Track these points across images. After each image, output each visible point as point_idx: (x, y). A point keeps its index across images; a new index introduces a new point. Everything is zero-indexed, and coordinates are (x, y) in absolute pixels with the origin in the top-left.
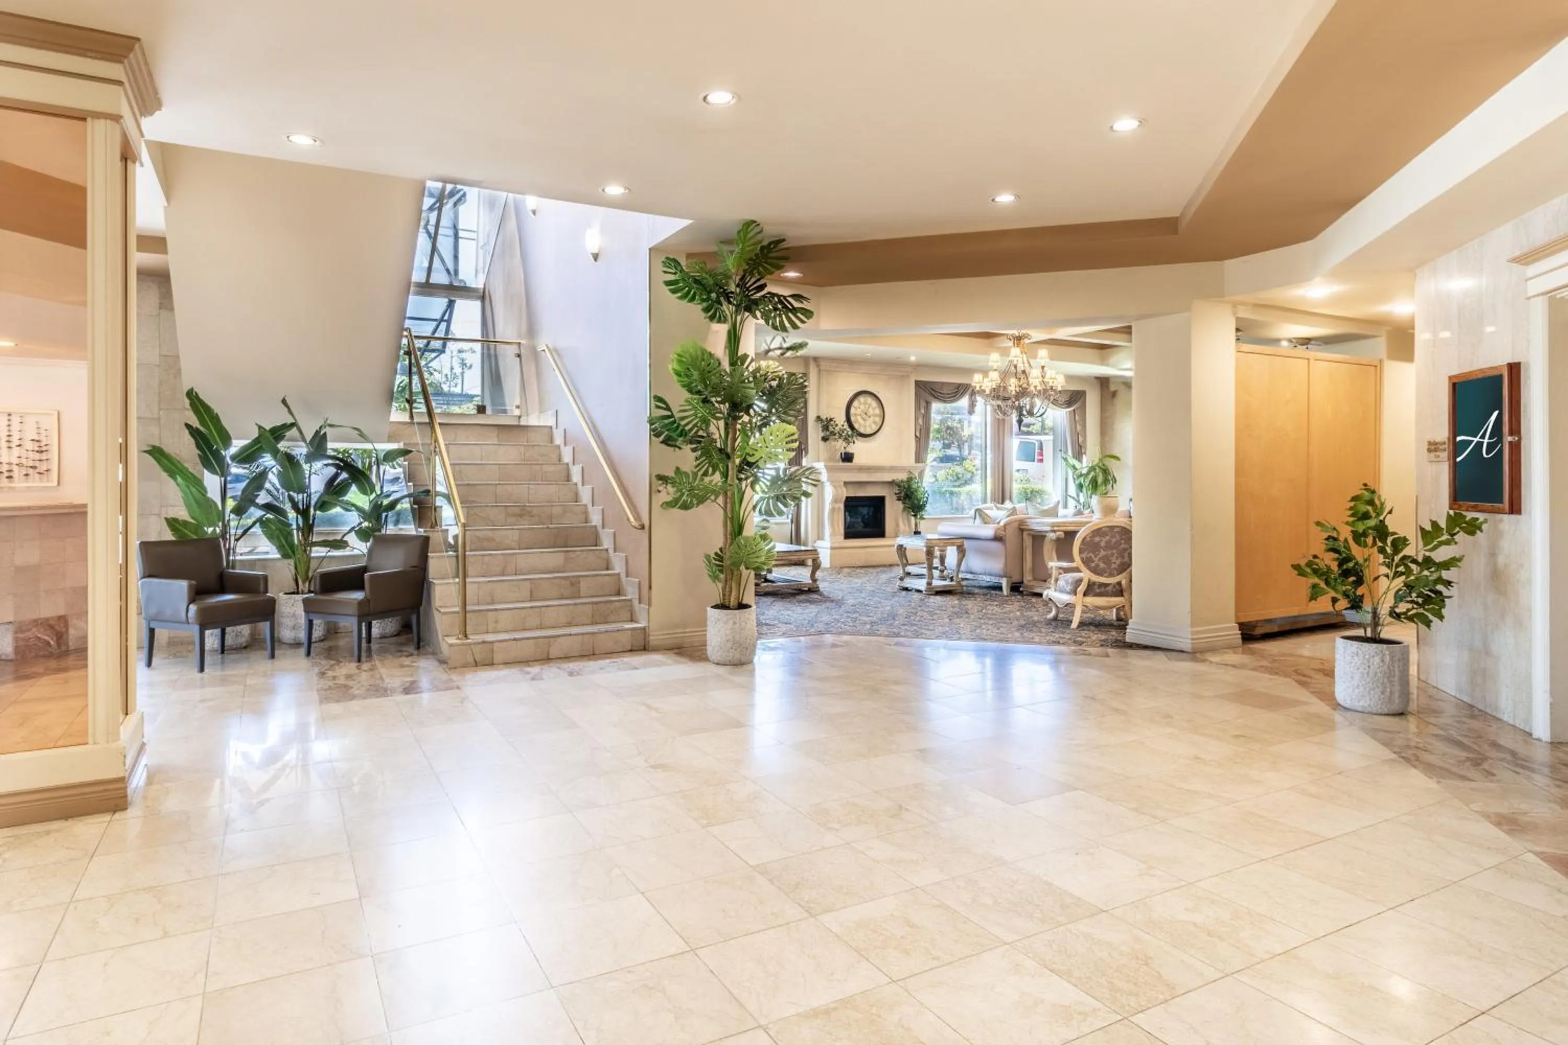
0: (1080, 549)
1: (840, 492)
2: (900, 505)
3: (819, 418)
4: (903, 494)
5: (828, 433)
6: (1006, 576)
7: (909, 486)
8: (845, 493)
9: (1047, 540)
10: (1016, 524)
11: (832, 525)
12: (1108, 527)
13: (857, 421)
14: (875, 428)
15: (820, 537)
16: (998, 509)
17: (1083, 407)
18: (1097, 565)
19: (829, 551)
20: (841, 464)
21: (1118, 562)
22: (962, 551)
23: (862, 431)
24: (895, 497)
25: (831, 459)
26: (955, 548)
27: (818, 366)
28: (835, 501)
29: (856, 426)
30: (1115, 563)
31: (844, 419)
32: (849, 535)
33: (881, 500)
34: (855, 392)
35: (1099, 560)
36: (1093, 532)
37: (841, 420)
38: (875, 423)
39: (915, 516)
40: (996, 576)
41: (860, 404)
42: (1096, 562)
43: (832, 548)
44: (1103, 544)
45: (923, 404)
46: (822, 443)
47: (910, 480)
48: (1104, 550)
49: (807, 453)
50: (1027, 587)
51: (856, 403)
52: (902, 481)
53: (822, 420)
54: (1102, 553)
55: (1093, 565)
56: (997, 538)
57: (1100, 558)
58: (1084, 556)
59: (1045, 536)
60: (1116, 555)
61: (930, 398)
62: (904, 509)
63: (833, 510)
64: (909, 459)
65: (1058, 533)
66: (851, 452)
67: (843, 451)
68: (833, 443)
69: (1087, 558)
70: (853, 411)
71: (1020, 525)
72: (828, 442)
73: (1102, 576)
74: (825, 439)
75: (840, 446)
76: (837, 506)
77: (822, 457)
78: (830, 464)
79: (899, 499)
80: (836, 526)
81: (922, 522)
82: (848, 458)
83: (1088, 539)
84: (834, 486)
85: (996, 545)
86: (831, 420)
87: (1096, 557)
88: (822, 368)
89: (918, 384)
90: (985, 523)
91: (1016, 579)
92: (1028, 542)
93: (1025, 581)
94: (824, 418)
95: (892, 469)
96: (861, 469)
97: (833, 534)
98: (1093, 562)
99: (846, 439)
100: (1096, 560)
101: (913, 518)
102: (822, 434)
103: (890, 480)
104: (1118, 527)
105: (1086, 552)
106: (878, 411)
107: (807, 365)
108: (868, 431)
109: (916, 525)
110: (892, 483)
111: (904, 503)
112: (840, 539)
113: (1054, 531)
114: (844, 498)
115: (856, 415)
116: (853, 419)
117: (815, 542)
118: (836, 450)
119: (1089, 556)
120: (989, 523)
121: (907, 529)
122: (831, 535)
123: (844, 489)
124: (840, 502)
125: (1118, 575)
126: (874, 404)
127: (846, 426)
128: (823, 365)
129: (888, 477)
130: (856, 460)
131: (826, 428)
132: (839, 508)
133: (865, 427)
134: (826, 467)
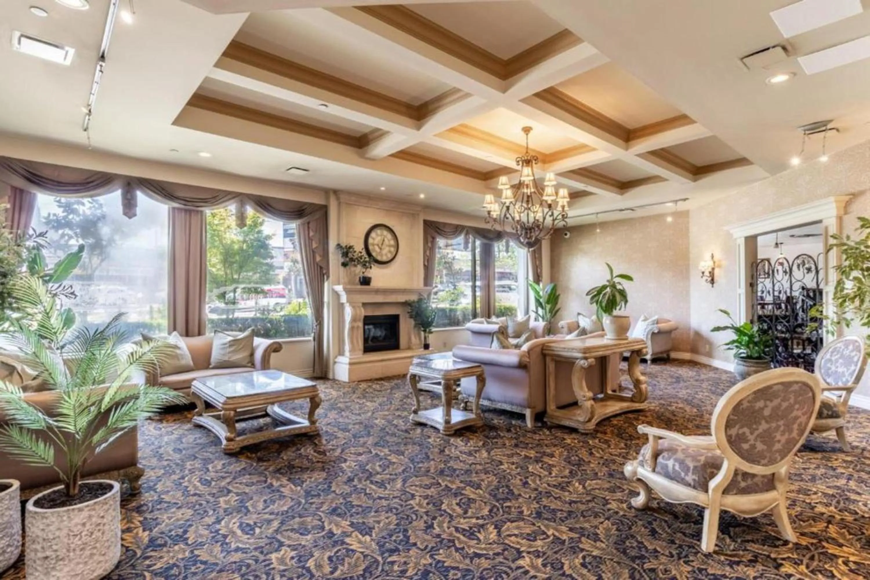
0: (728, 422)
1: (358, 312)
2: (412, 322)
3: (339, 246)
4: (414, 313)
5: (348, 259)
6: (529, 408)
7: (420, 305)
8: (363, 312)
9: (576, 368)
10: (538, 350)
11: (352, 342)
12: (782, 384)
13: (374, 250)
14: (390, 256)
15: (341, 353)
16: (489, 323)
17: (540, 248)
18: (753, 447)
19: (347, 367)
20: (359, 287)
21: (783, 439)
22: (481, 380)
23: (379, 258)
24: (408, 315)
25: (351, 282)
26: (474, 378)
27: (338, 199)
28: (354, 320)
29: (374, 254)
30: (779, 441)
31: (363, 246)
32: (367, 350)
33: (396, 318)
34: (372, 225)
35: (756, 440)
36: (755, 393)
37: (359, 247)
38: (390, 252)
39: (425, 331)
40: (517, 405)
41: (377, 235)
42: (752, 442)
43: (351, 364)
44: (767, 412)
45: (430, 239)
46: (342, 268)
47: (420, 300)
48: (767, 422)
49: (328, 277)
50: (552, 417)
51: (373, 235)
52: (414, 302)
53: (341, 247)
54: (764, 426)
55: (745, 446)
56: (522, 366)
57: (758, 436)
58: (733, 432)
59: (574, 363)
60: (782, 428)
61: (436, 234)
62: (415, 326)
63: (352, 329)
64: (418, 283)
65: (589, 360)
66: (369, 276)
67: (361, 275)
68: (353, 269)
69: (738, 435)
70: (370, 241)
71: (542, 349)
72: (348, 267)
73: (758, 463)
74: (344, 265)
75: (359, 270)
76: (356, 325)
77: (342, 280)
78: (349, 287)
79: (411, 317)
80: (355, 341)
81: (430, 336)
82: (366, 281)
83: (745, 404)
84: (354, 307)
85: (519, 373)
86: (351, 247)
87: (752, 433)
88: (342, 200)
89: (426, 222)
90: (504, 347)
91: (539, 408)
92: (551, 366)
93: (548, 410)
94: (344, 245)
95: (404, 291)
96: (377, 291)
97: (352, 351)
98: (747, 441)
99: (364, 265)
100: (751, 438)
101: (422, 333)
102: (342, 260)
103: (403, 300)
104: (797, 382)
105: (737, 427)
106: (392, 242)
107: (327, 198)
108: (385, 259)
109: (425, 338)
110: (406, 304)
111: (415, 320)
112: (360, 356)
113: (586, 358)
114: (362, 318)
115: (373, 245)
116: (371, 248)
117: (336, 357)
118: (355, 275)
119: (741, 432)
120: (507, 348)
121: (418, 341)
122: (350, 351)
123: (363, 310)
124: (359, 320)
125: (782, 459)
126: (389, 236)
127: (364, 253)
128: (343, 197)
129: (402, 298)
130: (374, 284)
131: (345, 254)
132: (358, 327)
133: (382, 256)
134: (345, 289)
